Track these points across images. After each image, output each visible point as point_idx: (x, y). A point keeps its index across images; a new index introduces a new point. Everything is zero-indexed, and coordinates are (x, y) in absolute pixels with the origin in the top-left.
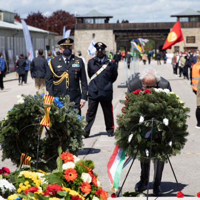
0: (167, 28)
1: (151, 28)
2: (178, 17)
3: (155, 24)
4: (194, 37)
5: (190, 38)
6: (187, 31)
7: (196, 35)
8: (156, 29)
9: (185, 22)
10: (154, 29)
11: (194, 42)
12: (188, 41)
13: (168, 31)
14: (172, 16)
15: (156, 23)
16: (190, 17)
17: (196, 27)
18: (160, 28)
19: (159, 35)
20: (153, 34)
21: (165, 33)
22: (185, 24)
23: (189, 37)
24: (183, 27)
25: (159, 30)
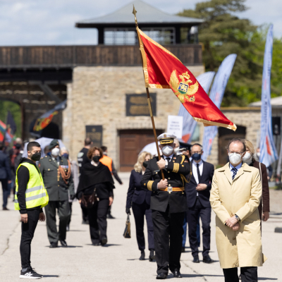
0: (64, 65)
1: (9, 66)
2: (102, 28)
3: (21, 52)
4: (153, 96)
5: (140, 100)
6: (128, 76)
8: (26, 66)
9: (125, 46)
10: (18, 66)
12: (133, 109)
13: (67, 75)
14: (80, 26)
15: (27, 49)
18: (40, 65)
19: (36, 88)
20: (15, 83)
21: (56, 82)
22: (122, 53)
23: (136, 95)
24: (115, 62)
25: (36, 70)
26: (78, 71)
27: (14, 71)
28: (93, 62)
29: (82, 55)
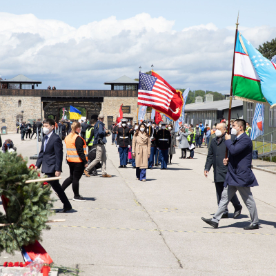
0: (101, 96)
1: (83, 96)
2: (113, 85)
3: (87, 92)
4: (129, 107)
5: (125, 108)
6: (121, 100)
7: (131, 105)
8: (88, 97)
10: (86, 96)
11: (129, 112)
12: (123, 111)
13: (102, 100)
14: (106, 84)
15: (89, 91)
16: (124, 84)
17: (131, 96)
18: (93, 96)
19: (92, 104)
22: (119, 92)
23: (124, 106)
24: (117, 96)
25: (92, 98)
26: (105, 98)
27: (84, 98)
28: (110, 96)
29: (106, 93)
